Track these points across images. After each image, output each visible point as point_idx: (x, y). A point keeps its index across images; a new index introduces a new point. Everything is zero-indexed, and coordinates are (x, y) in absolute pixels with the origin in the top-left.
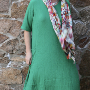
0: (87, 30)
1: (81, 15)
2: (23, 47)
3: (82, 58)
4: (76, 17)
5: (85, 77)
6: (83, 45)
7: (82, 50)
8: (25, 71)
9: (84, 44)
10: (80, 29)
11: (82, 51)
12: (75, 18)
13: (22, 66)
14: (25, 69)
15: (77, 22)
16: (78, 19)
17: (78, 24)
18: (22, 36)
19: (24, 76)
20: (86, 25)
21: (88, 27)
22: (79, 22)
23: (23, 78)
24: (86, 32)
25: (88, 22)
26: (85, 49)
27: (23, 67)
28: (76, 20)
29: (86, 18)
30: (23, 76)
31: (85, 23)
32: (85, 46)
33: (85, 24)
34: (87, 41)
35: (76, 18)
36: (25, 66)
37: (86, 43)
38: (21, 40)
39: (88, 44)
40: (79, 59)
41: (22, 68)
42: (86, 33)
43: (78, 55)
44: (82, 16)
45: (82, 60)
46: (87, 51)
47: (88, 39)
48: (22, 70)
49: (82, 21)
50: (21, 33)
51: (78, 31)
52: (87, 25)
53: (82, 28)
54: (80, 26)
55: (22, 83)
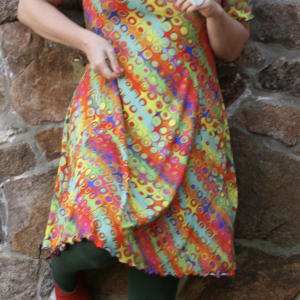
34: (235, 88)
39: (238, 102)
47: (240, 81)
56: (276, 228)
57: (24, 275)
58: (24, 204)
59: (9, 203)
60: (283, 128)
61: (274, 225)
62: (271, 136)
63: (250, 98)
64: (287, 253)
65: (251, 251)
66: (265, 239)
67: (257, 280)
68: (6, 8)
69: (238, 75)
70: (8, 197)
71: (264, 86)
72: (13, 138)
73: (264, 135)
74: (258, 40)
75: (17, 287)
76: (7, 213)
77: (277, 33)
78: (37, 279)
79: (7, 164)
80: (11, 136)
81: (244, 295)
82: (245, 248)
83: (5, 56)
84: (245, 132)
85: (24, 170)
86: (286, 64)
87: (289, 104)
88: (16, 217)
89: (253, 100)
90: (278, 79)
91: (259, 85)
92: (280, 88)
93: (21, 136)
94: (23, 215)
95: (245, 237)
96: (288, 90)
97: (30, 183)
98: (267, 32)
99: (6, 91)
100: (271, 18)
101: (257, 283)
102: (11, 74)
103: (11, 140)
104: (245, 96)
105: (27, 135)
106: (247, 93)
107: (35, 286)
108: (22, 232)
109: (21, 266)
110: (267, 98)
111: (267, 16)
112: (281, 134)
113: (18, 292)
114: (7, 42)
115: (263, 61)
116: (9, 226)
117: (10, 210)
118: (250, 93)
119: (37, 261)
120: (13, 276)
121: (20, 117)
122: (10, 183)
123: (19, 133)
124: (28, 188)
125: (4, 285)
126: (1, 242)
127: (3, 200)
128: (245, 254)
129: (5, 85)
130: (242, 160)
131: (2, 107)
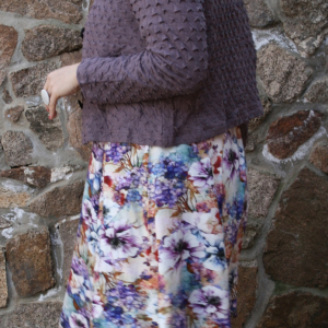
0: (311, 77)
1: (284, 7)
2: (15, 144)
3: (281, 202)
4: (263, 16)
5: (289, 290)
6: (287, 146)
7: (284, 167)
8: (21, 250)
9: (294, 141)
10: (280, 75)
11: (280, 174)
12: (259, 20)
13: (11, 230)
14: (22, 240)
15: (265, 41)
16: (272, 24)
17: (272, 48)
18: (12, 93)
19: (17, 271)
20: (304, 55)
21: (313, 67)
22: (277, 39)
23: (12, 283)
24: (305, 86)
25: (316, 43)
26: (298, 162)
27: (14, 234)
28: (259, 31)
29: (308, 24)
30: (11, 274)
31: (304, 44)
32: (295, 149)
33: (303, 50)
34: (308, 126)
35: (261, 23)
36: (23, 229)
37: (302, 139)
38: (8, 111)
39: (311, 141)
40: (269, 207)
41: (9, 237)
42: (303, 91)
43: (264, 189)
44: (287, 15)
45: (282, 213)
46: (305, 171)
47: (313, 119)
48: (10, 245)
49: (289, 36)
50: (9, 77)
51: (270, 82)
52: (310, 55)
53: (285, 69)
54: (280, 58)
55: (4, 303)
59: (65, 244)
63: (324, 137)
65: (323, 301)
68: (65, 38)
69: (312, 112)
70: (63, 238)
72: (71, 175)
76: (63, 255)
79: (63, 203)
80: (67, 173)
82: (317, 298)
93: (78, 174)
95: (316, 286)
99: (63, 125)
102: (69, 108)
103: (68, 177)
104: (320, 134)
105: (84, 173)
106: (322, 131)
116: (64, 269)
117: (65, 252)
118: (325, 131)
121: (77, 153)
122: (66, 223)
123: (76, 171)
126: (54, 286)
127: (59, 241)
128: (316, 305)
129: (62, 119)
130: (314, 203)
131: (59, 143)
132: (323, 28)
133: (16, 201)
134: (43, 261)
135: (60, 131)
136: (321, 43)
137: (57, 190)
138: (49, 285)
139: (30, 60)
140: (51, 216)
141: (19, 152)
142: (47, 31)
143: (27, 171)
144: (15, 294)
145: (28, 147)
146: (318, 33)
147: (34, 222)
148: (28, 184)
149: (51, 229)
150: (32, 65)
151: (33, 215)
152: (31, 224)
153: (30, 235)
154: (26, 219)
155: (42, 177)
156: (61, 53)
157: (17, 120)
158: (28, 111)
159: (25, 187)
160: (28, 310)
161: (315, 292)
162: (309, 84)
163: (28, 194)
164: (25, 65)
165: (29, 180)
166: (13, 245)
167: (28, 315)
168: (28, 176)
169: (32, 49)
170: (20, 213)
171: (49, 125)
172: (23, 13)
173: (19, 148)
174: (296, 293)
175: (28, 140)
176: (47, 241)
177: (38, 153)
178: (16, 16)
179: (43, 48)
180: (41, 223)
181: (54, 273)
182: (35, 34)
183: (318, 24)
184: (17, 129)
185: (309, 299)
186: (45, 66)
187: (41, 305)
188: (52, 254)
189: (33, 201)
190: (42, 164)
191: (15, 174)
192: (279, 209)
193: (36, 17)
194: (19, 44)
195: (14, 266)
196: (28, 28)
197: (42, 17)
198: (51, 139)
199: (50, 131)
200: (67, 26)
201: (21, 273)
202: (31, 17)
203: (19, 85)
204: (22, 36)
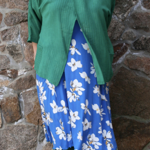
56: (142, 111)
57: (31, 133)
58: (31, 101)
59: (25, 101)
60: (144, 66)
61: (141, 109)
62: (139, 70)
63: (130, 54)
64: (146, 121)
65: (131, 121)
66: (137, 115)
67: (134, 134)
68: (22, 16)
69: (124, 44)
70: (24, 98)
71: (136, 48)
72: (26, 72)
73: (136, 70)
74: (133, 28)
75: (28, 137)
77: (141, 25)
78: (37, 134)
79: (23, 84)
81: (128, 140)
82: (128, 120)
83: (22, 37)
84: (128, 68)
85: (31, 87)
86: (145, 39)
87: (147, 56)
88: (27, 107)
89: (131, 55)
90: (142, 45)
91: (134, 48)
92: (143, 49)
93: (29, 72)
94: (31, 106)
95: (128, 115)
96: (146, 50)
97: (33, 92)
98: (137, 25)
99: (22, 52)
100: (139, 18)
101: (134, 135)
102: (25, 45)
103: (25, 73)
104: (127, 53)
105: (32, 71)
106: (129, 51)
107: (36, 137)
108: (30, 113)
109: (30, 129)
110: (137, 54)
111: (137, 18)
112: (144, 70)
113: (29, 140)
114: (23, 31)
115: (135, 37)
116: (25, 111)
117: (25, 104)
118: (130, 51)
119: (37, 126)
120: (27, 133)
121: (28, 63)
122: (25, 92)
123: (28, 70)
124: (33, 95)
125: (23, 137)
126: (21, 118)
127: (22, 100)
128: (128, 122)
129: (22, 49)
130: (126, 81)
131: (21, 59)
132: (128, 9)
133: (4, 84)
134: (16, 108)
135: (21, 55)
136: (127, 15)
137: (20, 79)
138: (18, 118)
139: (8, 25)
140: (19, 90)
141: (4, 64)
142: (14, 13)
143: (8, 71)
144: (5, 122)
145: (8, 61)
146: (126, 11)
147: (12, 92)
148: (8, 76)
149: (19, 95)
150: (9, 27)
151: (11, 90)
152: (10, 93)
153: (10, 98)
154: (8, 91)
155: (15, 73)
156: (21, 22)
157: (3, 51)
158: (7, 47)
159: (8, 78)
160: (10, 128)
161: (128, 117)
162: (123, 32)
163: (9, 81)
164: (6, 27)
165: (9, 75)
166: (3, 102)
167: (10, 131)
168: (9, 73)
169: (8, 21)
170: (6, 89)
171: (16, 52)
172: (4, 6)
173: (5, 62)
174: (120, 118)
175: (8, 58)
176: (17, 100)
177: (13, 64)
178: (1, 8)
179: (13, 20)
180: (15, 92)
181: (20, 113)
182: (10, 15)
183: (126, 7)
184: (3, 54)
185: (126, 120)
186: (14, 28)
187: (15, 126)
188: (19, 105)
189: (11, 84)
190: (14, 68)
191: (3, 73)
192: (112, 84)
193: (10, 8)
194: (3, 19)
195: (4, 111)
196: (7, 12)
197: (12, 8)
198: (18, 58)
199: (17, 54)
200: (23, 11)
201: (7, 113)
202: (8, 8)
203: (4, 36)
204: (4, 16)
